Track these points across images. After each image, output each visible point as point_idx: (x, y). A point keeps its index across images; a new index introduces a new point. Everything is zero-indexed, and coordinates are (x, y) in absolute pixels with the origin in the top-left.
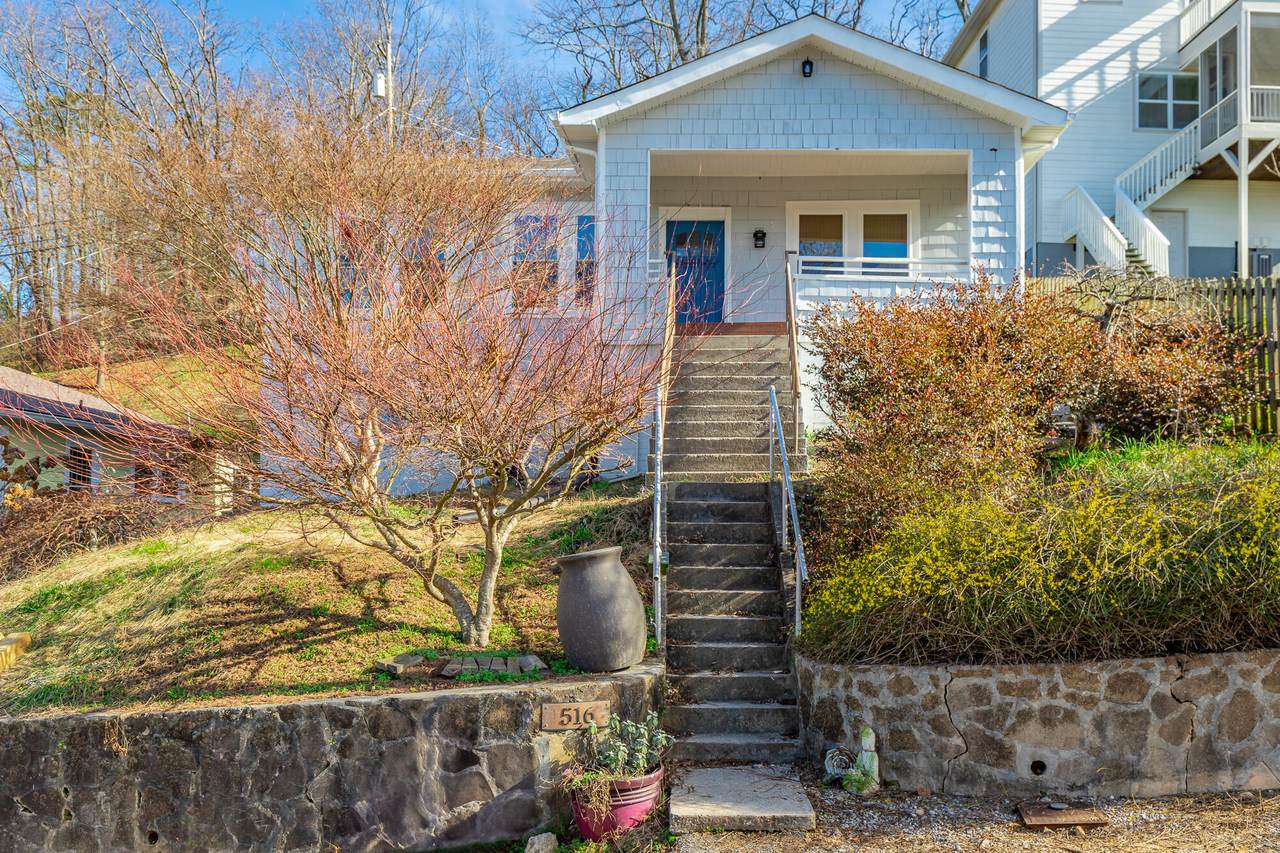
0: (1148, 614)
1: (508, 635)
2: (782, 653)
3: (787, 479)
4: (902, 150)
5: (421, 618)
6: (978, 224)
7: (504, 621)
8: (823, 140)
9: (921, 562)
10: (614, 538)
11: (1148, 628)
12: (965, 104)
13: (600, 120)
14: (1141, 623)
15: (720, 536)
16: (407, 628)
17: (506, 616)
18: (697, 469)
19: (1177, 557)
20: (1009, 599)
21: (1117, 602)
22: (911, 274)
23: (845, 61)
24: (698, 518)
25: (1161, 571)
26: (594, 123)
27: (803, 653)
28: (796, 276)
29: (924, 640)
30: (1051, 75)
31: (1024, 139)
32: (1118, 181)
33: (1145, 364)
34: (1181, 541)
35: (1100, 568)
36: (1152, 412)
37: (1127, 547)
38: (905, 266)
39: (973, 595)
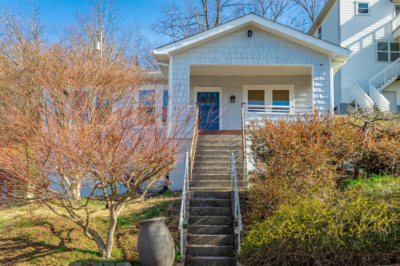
0: (382, 247)
1: (119, 254)
2: (232, 261)
3: (236, 190)
4: (287, 64)
5: (85, 246)
6: (316, 93)
7: (118, 247)
8: (256, 61)
9: (287, 224)
10: (168, 213)
11: (382, 253)
12: (310, 47)
13: (170, 53)
14: (379, 250)
15: (211, 213)
16: (77, 251)
17: (119, 246)
18: (205, 187)
19: (394, 223)
20: (323, 240)
21: (369, 241)
22: (291, 112)
23: (264, 31)
24: (202, 205)
25: (387, 228)
26: (168, 54)
27: (240, 262)
28: (245, 112)
29: (288, 257)
30: (345, 42)
31: (333, 61)
32: (370, 80)
33: (380, 145)
34: (395, 216)
35: (362, 227)
36: (383, 164)
37: (373, 218)
38: (289, 109)
39: (308, 238)
